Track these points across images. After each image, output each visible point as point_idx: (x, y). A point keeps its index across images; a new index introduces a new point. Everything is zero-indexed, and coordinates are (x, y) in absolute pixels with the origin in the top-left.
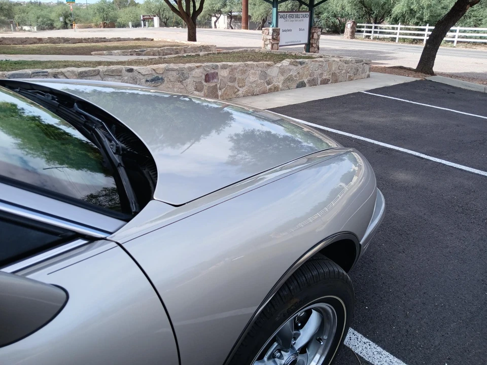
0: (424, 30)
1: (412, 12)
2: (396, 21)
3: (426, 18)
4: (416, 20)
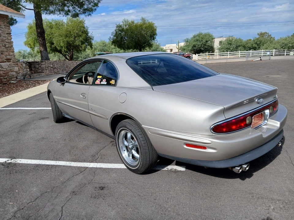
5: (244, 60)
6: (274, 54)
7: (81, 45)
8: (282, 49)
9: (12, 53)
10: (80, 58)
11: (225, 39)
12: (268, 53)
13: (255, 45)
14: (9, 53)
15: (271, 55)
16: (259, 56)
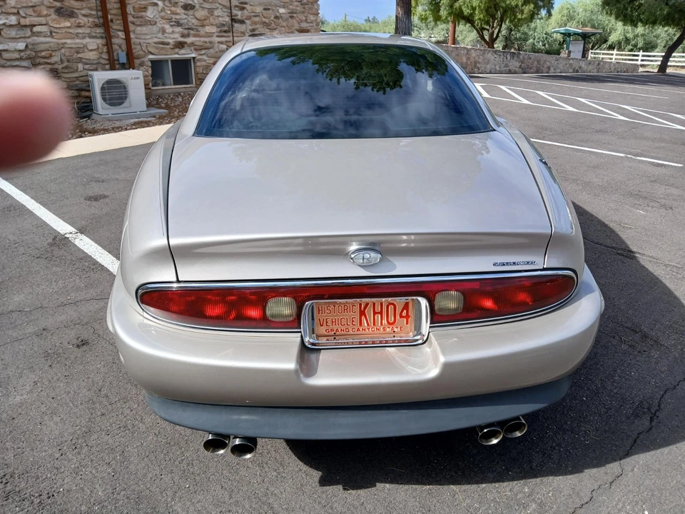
0: (638, 56)
1: (627, 41)
2: (611, 47)
3: (640, 45)
4: (630, 47)
7: (522, 6)
9: (312, 18)
10: (531, 40)
14: (307, 17)
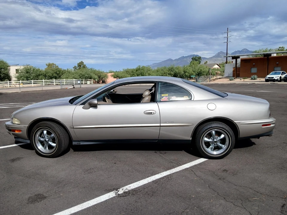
5: (59, 87)
6: (83, 83)
8: (80, 78)
11: (22, 67)
12: (79, 82)
13: (55, 75)
15: (81, 84)
16: (72, 84)
